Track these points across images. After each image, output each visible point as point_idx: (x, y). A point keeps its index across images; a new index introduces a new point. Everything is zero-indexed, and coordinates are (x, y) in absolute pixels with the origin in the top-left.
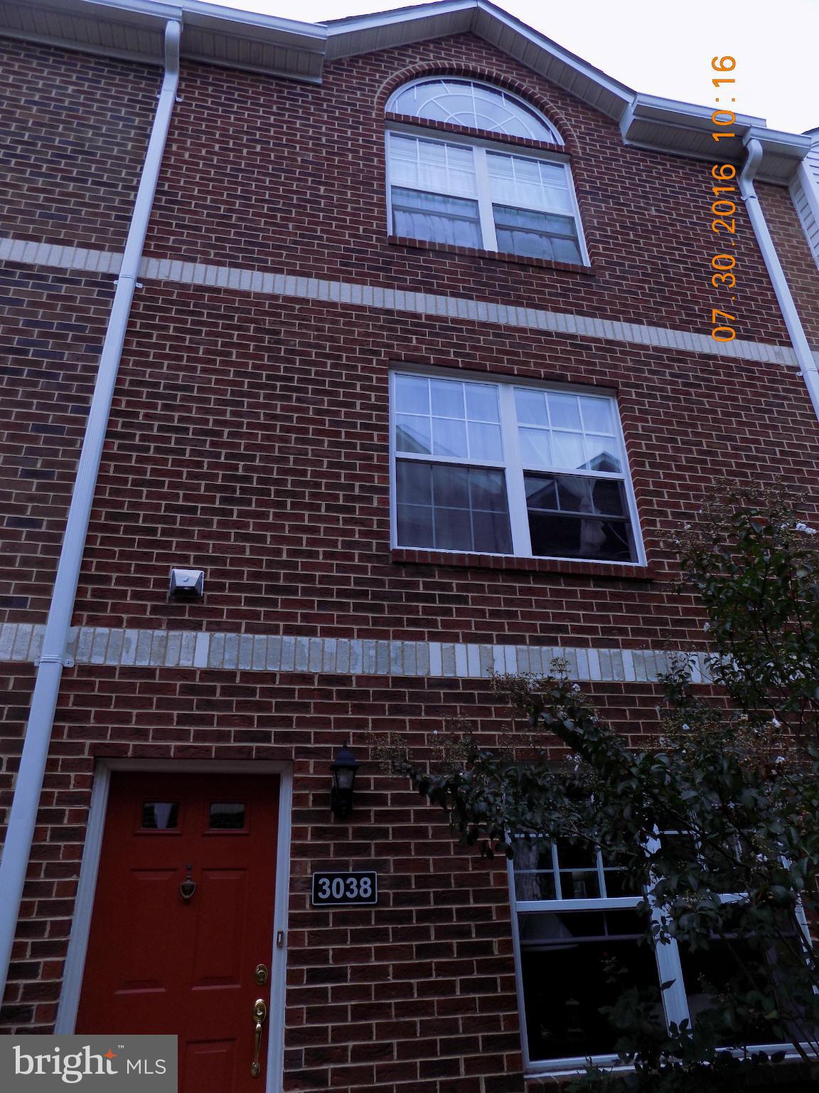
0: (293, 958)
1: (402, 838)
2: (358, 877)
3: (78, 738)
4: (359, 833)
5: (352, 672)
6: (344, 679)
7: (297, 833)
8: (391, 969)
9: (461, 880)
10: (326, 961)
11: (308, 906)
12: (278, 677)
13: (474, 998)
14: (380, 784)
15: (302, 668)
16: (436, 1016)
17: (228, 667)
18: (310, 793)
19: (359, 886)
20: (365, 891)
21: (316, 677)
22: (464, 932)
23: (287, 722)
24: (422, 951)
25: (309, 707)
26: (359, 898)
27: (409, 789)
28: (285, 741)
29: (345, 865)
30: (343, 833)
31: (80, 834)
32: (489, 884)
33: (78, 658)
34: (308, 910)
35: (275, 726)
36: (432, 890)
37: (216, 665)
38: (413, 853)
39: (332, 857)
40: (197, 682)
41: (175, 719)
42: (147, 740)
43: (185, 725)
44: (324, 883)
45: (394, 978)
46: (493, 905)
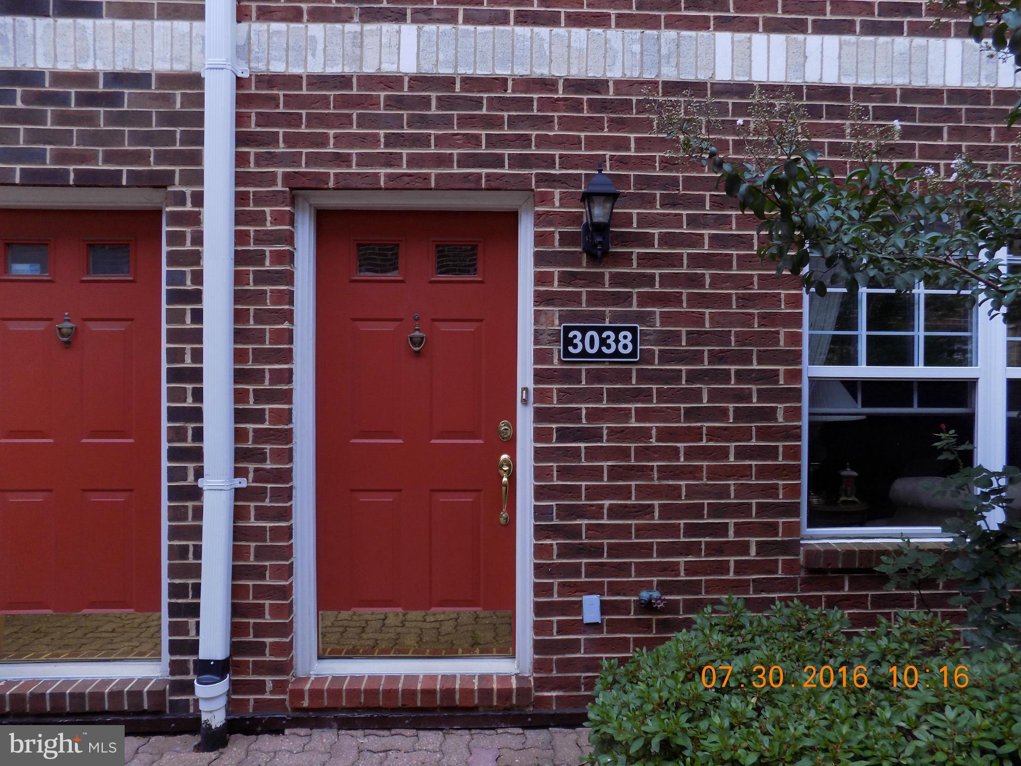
0: (540, 415)
1: (672, 287)
2: (617, 331)
3: (267, 166)
4: (617, 280)
5: (609, 75)
6: (596, 85)
7: (541, 279)
8: (654, 432)
9: (743, 339)
10: (579, 420)
11: (556, 361)
12: (510, 83)
13: (751, 466)
14: (644, 221)
15: (542, 71)
16: (705, 481)
17: (445, 70)
18: (556, 231)
19: (617, 341)
20: (625, 347)
21: (561, 82)
22: (745, 396)
23: (525, 141)
24: (691, 414)
25: (553, 121)
26: (617, 354)
27: (682, 227)
28: (521, 167)
29: (601, 316)
30: (597, 279)
31: (288, 278)
32: (777, 343)
33: (253, 65)
34: (556, 365)
35: (509, 146)
36: (706, 348)
37: (428, 68)
38: (685, 305)
39: (584, 307)
40: (406, 92)
41: (382, 140)
42: (350, 166)
43: (394, 147)
44: (575, 337)
45: (657, 441)
46: (782, 368)
